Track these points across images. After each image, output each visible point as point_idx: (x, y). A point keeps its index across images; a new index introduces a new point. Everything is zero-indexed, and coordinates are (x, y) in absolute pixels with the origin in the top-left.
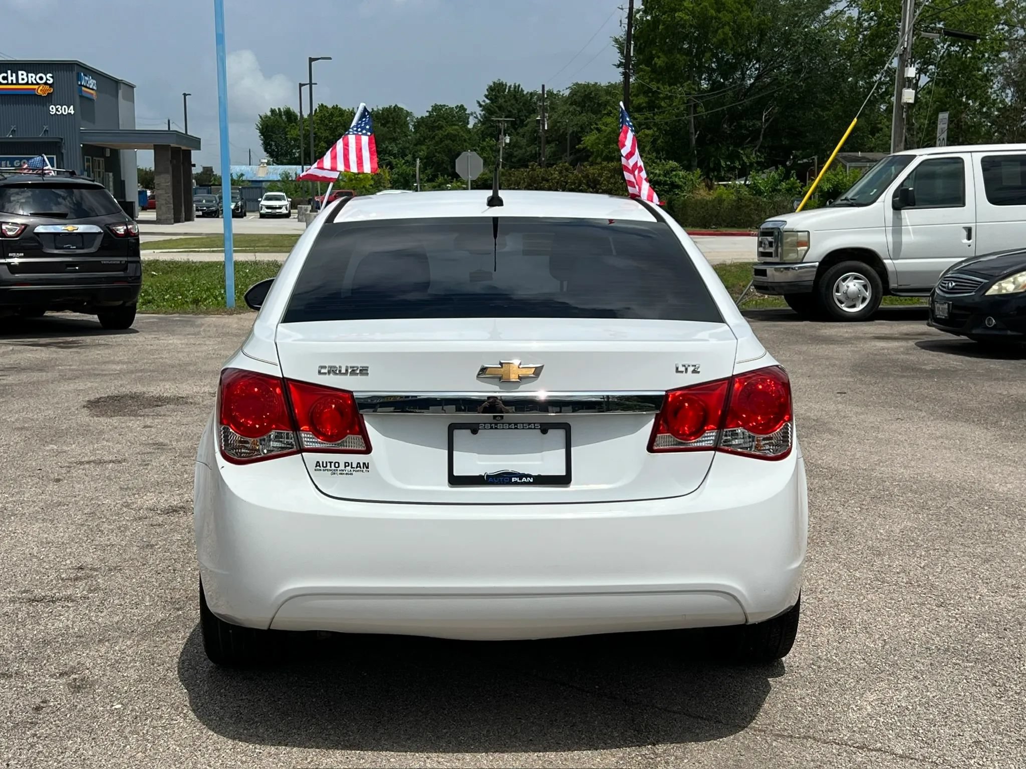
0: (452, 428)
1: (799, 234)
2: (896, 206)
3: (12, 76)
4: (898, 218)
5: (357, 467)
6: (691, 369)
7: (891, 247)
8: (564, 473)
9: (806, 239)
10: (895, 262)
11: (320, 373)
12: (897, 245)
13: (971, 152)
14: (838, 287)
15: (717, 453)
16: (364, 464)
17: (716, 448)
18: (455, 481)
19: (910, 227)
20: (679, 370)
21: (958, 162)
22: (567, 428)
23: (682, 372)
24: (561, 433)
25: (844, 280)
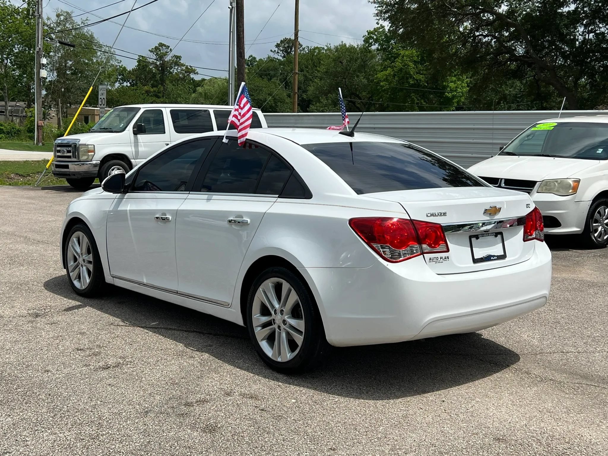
0: (470, 237)
1: (89, 146)
2: (135, 133)
4: (136, 139)
5: (445, 259)
7: (134, 154)
8: (503, 254)
9: (93, 149)
10: (136, 160)
11: (427, 216)
12: (137, 152)
13: (165, 107)
14: (110, 173)
16: (447, 257)
18: (475, 261)
19: (142, 144)
21: (160, 113)
22: (501, 233)
24: (500, 236)
25: (113, 170)
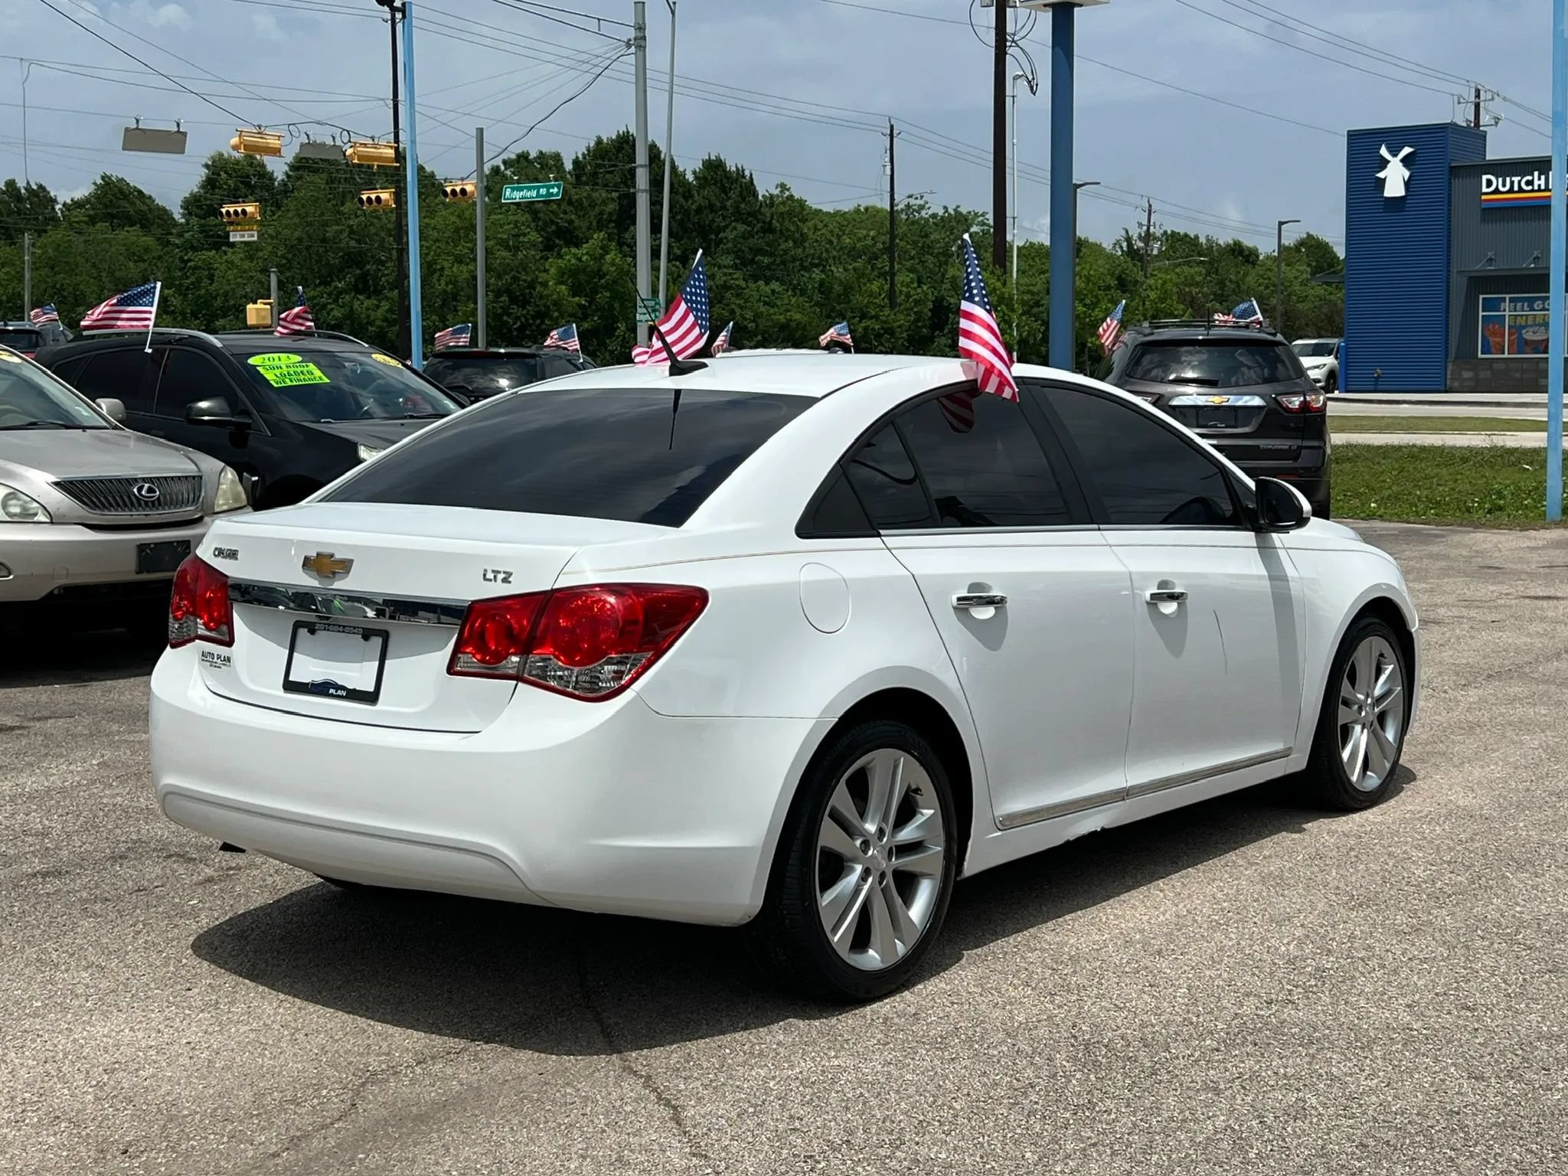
0: (298, 625)
3: (1539, 179)
5: (224, 660)
6: (501, 576)
8: (372, 689)
15: (520, 684)
16: (228, 657)
17: (518, 678)
18: (290, 686)
20: (488, 577)
22: (385, 636)
23: (490, 580)
24: (377, 641)
